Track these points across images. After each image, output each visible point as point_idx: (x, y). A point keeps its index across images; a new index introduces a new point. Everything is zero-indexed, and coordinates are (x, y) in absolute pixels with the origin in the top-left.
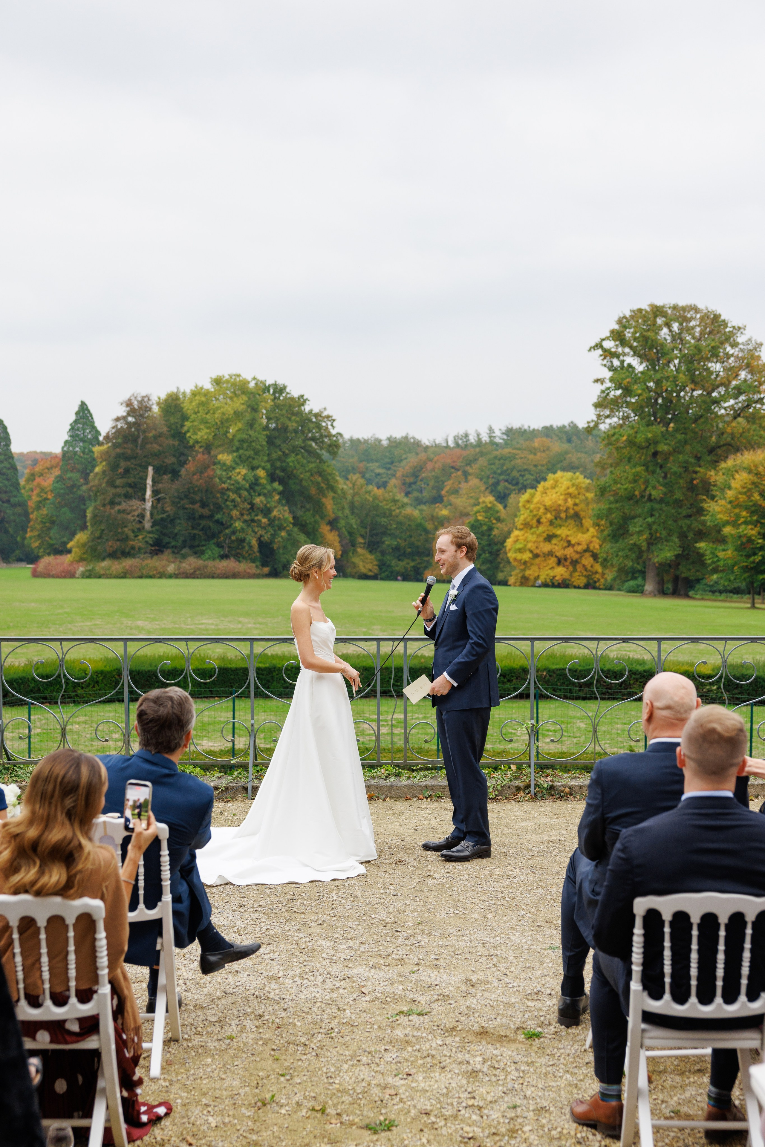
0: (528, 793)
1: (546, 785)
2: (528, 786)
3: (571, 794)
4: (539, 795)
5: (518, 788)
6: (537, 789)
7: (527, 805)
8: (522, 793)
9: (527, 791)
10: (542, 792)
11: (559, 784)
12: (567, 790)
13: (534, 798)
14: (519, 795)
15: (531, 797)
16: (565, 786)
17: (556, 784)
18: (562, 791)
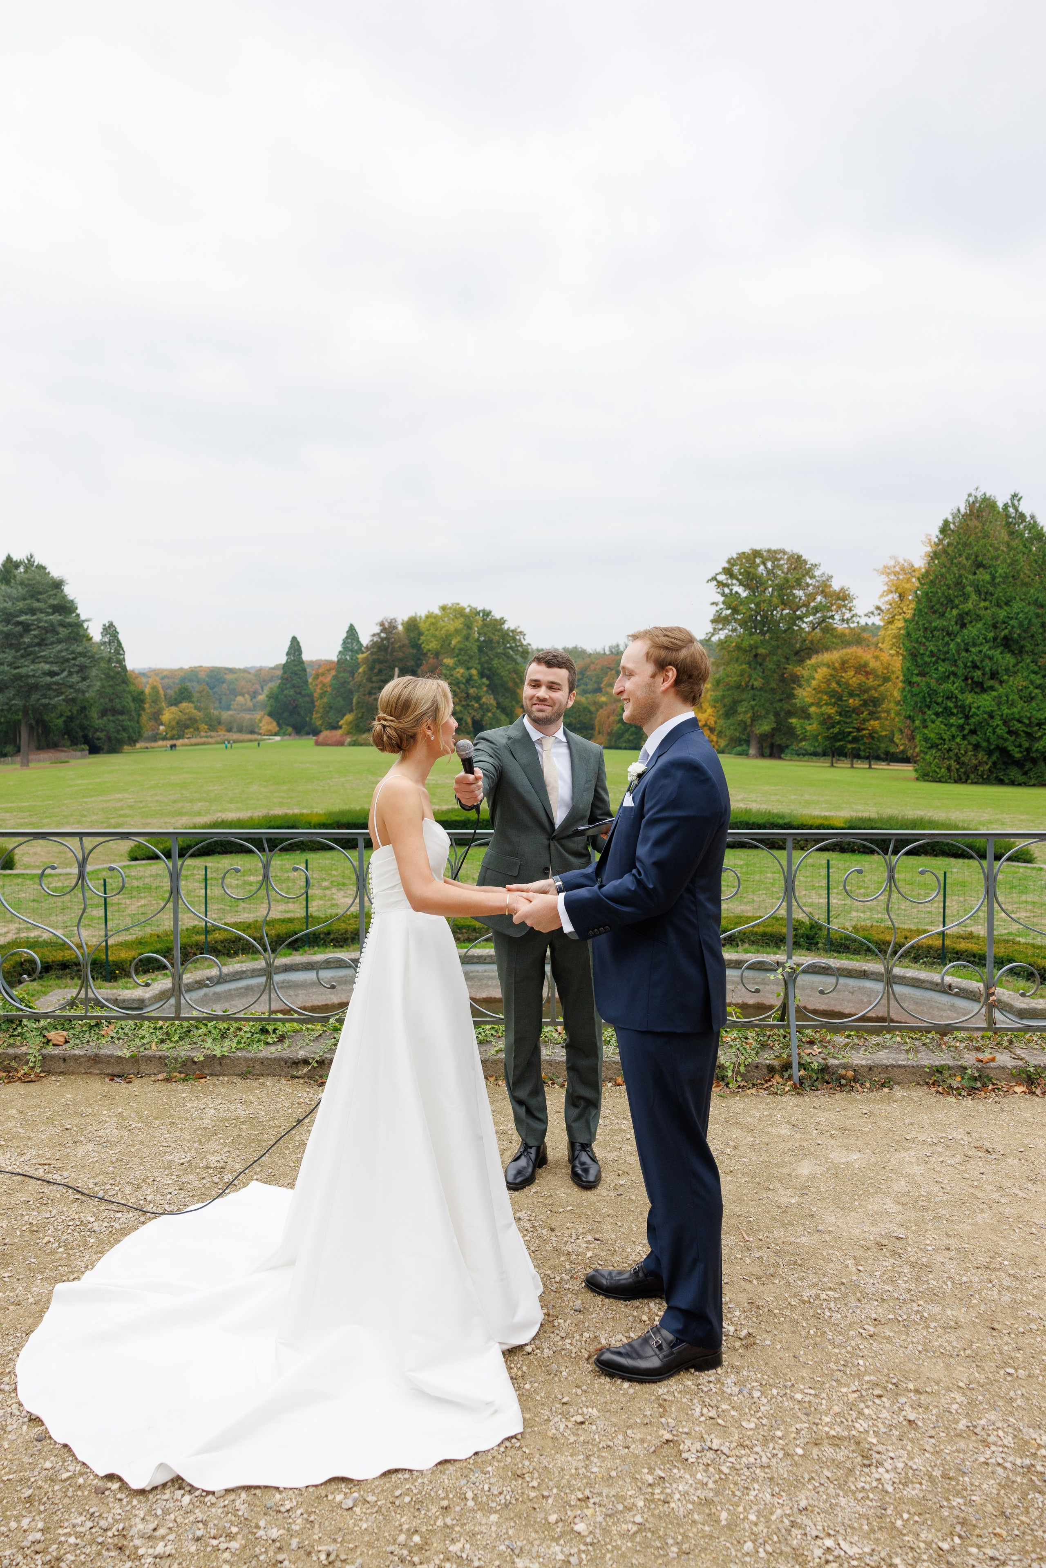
0: (790, 1078)
1: (815, 1066)
2: (787, 1066)
3: (855, 1080)
4: (807, 1083)
5: (771, 1069)
6: (802, 1072)
7: (790, 1101)
8: (777, 1077)
9: (786, 1075)
10: (810, 1077)
11: (836, 1062)
12: (850, 1073)
13: (799, 1087)
14: (774, 1082)
15: (794, 1087)
16: (845, 1067)
17: (832, 1062)
18: (843, 1077)
